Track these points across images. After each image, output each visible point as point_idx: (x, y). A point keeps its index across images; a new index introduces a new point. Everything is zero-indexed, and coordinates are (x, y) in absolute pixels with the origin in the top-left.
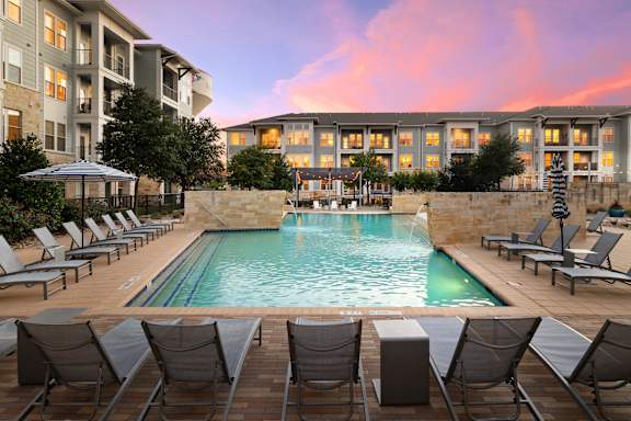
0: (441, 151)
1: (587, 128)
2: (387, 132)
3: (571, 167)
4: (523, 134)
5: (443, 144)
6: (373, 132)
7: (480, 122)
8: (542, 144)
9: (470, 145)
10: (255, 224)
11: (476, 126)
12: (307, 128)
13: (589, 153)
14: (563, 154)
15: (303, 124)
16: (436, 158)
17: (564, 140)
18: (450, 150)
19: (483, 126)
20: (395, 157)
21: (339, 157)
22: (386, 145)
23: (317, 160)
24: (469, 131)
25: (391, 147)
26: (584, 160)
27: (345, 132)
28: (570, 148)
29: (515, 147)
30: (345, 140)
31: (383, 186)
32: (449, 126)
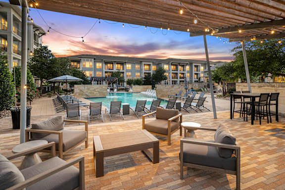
0: (140, 71)
1: (183, 66)
2: (122, 64)
3: (179, 77)
4: (166, 67)
5: (141, 69)
6: (117, 63)
7: (153, 62)
8: (171, 70)
9: (150, 69)
10: (98, 96)
11: (151, 63)
12: (91, 61)
13: (183, 74)
14: (177, 74)
15: (90, 59)
16: (139, 74)
17: (177, 69)
18: (144, 71)
19: (154, 64)
20: (125, 73)
21: (104, 73)
22: (121, 69)
23: (95, 73)
24: (149, 65)
25: (123, 69)
26: (182, 76)
27: (106, 63)
28: (179, 72)
29: (165, 71)
30: (106, 66)
31: (120, 84)
32: (143, 63)
